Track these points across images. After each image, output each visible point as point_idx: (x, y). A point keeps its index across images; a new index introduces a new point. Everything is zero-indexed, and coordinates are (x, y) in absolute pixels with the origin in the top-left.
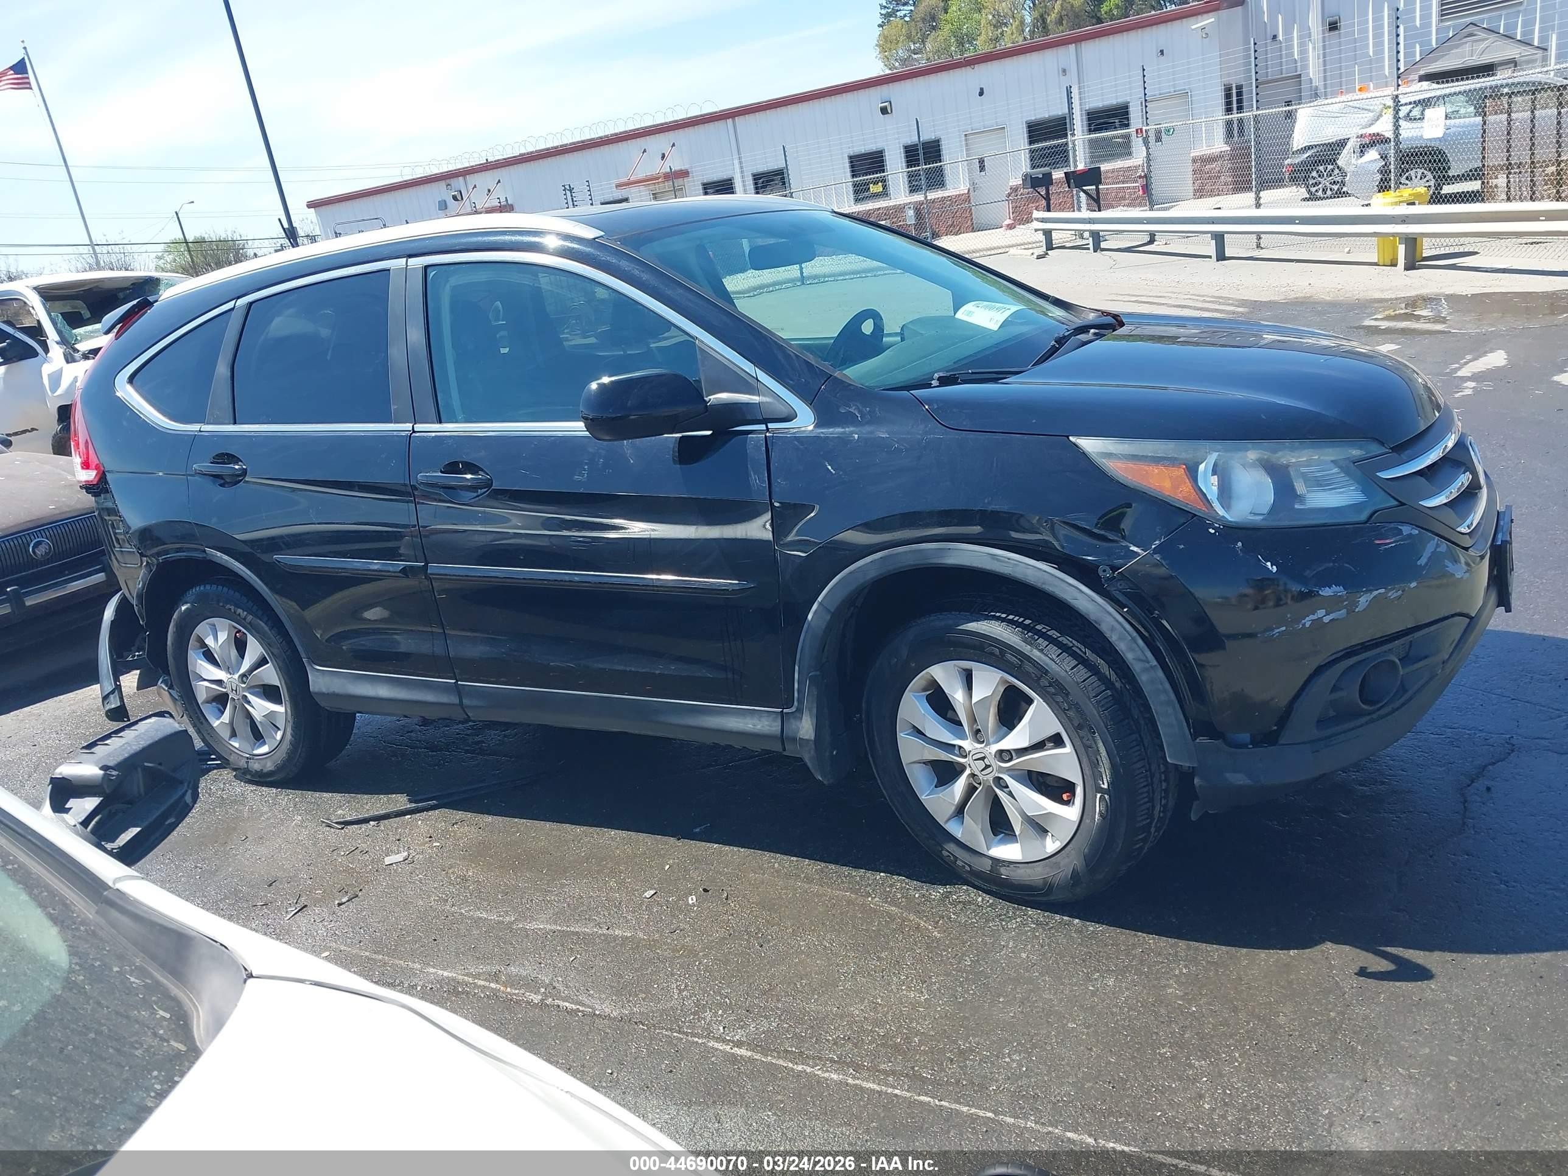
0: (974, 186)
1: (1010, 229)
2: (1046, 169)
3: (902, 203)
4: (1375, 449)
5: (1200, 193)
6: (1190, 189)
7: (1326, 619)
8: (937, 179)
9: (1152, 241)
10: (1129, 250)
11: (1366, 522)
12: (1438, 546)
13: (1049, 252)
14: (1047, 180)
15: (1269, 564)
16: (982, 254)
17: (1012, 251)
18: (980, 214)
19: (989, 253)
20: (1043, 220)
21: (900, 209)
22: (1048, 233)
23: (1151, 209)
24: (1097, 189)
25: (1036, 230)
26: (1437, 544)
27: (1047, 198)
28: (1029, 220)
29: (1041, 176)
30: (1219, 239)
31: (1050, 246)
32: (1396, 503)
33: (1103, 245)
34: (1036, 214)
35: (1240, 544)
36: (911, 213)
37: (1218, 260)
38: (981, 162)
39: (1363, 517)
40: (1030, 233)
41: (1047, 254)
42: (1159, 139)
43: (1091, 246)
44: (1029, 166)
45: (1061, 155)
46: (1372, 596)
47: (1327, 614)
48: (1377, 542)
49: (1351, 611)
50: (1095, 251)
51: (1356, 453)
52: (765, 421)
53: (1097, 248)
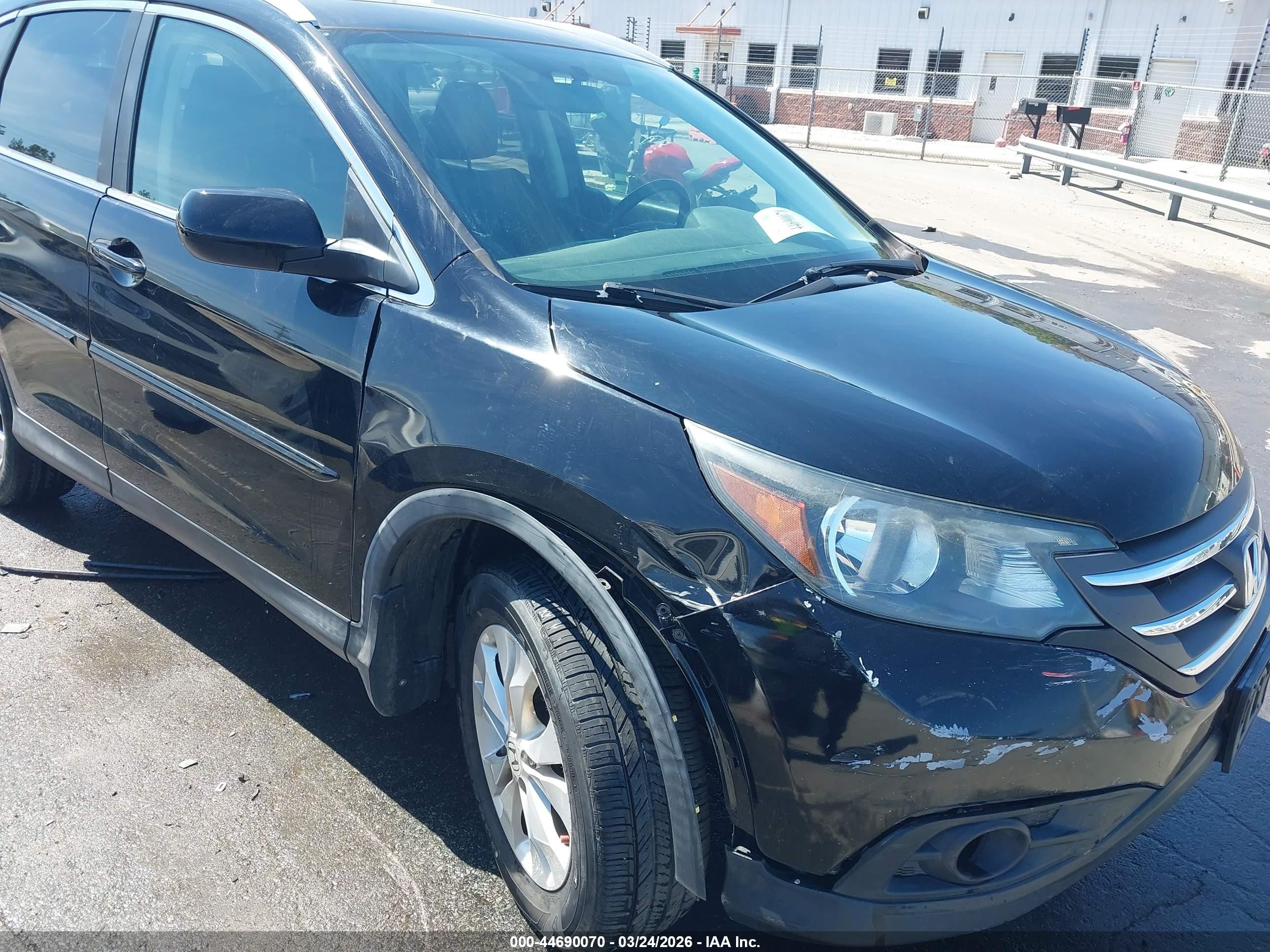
0: (980, 102)
1: (1000, 146)
2: (1043, 100)
3: (914, 101)
4: (1099, 540)
5: (1180, 154)
6: (1171, 148)
7: (932, 766)
8: (948, 87)
9: (1117, 187)
10: (1094, 190)
11: (1042, 642)
12: (1138, 692)
13: (1023, 175)
14: (1041, 110)
15: (870, 673)
16: (966, 162)
17: (992, 166)
18: (979, 127)
19: (972, 163)
20: (1027, 146)
21: (912, 106)
22: (1028, 159)
23: (1126, 158)
24: (1083, 128)
25: (1018, 153)
26: (1137, 690)
27: (1037, 127)
28: (1015, 143)
29: (1037, 105)
30: (1177, 200)
31: (1026, 170)
32: (1097, 622)
33: (1072, 180)
34: (1023, 139)
35: (839, 634)
36: (919, 112)
37: (1169, 219)
38: (994, 80)
39: (1041, 633)
40: (1013, 155)
41: (1021, 176)
42: (1158, 97)
43: (1061, 179)
44: (1034, 94)
45: (1062, 91)
46: (1010, 749)
47: (935, 760)
48: (1046, 674)
49: (971, 762)
50: (1063, 184)
51: (1064, 540)
52: (387, 286)
53: (1066, 181)
